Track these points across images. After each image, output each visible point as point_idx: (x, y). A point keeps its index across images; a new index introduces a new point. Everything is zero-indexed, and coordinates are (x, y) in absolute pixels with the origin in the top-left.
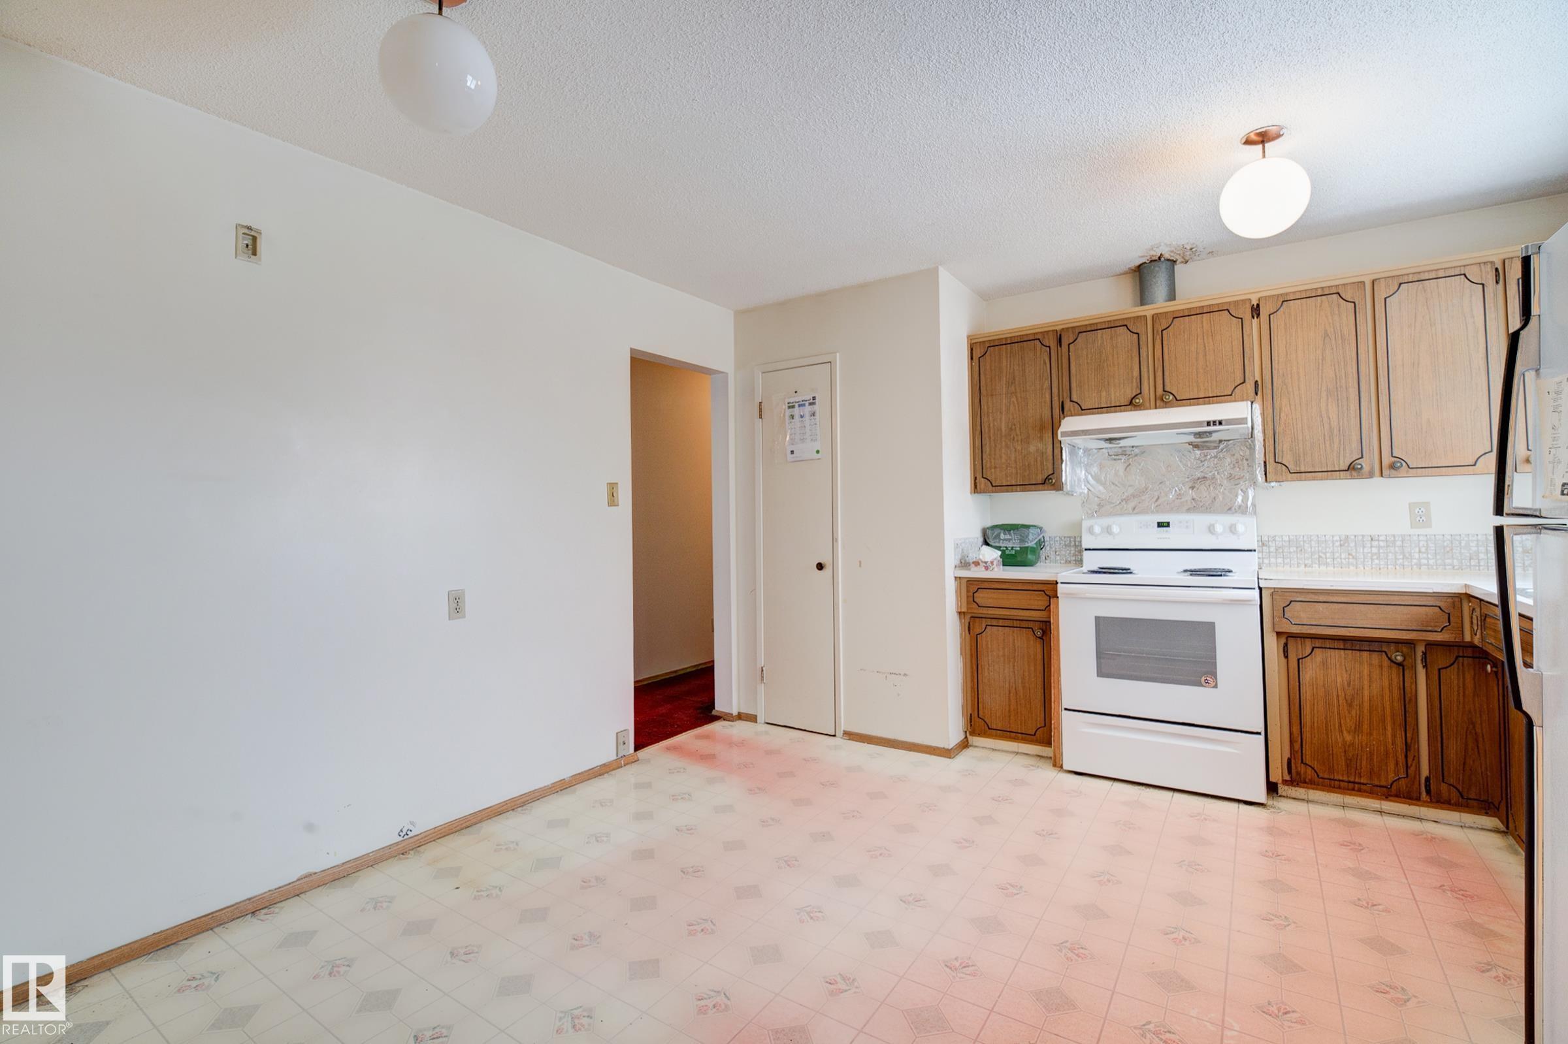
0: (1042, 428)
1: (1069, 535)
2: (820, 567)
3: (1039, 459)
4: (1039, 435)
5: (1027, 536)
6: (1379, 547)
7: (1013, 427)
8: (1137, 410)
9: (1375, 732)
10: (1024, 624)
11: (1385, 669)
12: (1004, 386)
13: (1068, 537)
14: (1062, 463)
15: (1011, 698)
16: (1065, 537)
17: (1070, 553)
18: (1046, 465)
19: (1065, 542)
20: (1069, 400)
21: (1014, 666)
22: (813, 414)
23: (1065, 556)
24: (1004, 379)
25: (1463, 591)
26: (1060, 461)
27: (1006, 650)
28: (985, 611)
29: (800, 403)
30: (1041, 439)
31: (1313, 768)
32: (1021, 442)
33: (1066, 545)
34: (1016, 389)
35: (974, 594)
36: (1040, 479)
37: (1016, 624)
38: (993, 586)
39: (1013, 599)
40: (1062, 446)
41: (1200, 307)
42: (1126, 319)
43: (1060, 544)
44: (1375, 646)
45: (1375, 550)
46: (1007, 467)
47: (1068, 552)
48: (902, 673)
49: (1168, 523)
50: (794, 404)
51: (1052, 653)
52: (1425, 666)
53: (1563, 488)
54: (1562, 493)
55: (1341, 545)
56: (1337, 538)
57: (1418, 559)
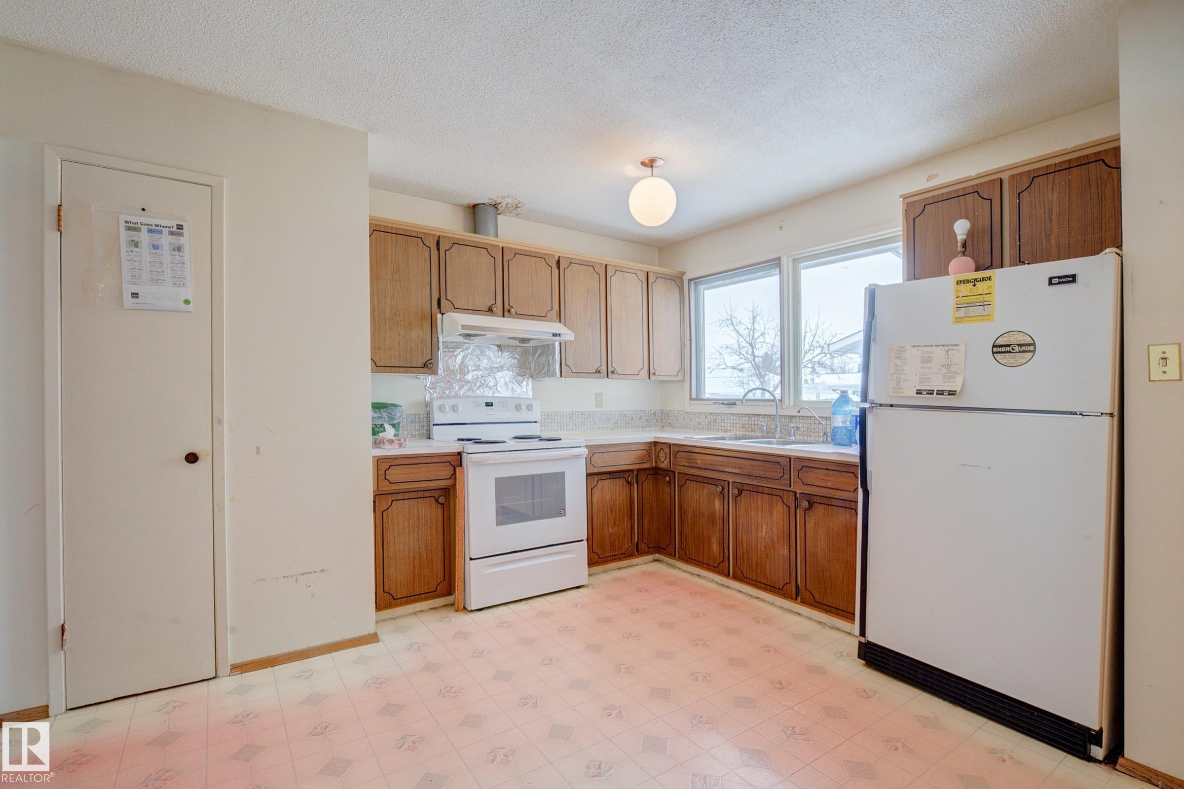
0: (422, 318)
1: (414, 413)
2: (192, 458)
3: (420, 345)
4: (420, 324)
5: (395, 415)
6: (585, 418)
7: (397, 313)
8: (493, 316)
9: (621, 524)
10: (427, 494)
11: (624, 487)
12: (389, 272)
13: (413, 415)
14: (438, 351)
15: (416, 564)
16: (411, 415)
17: (415, 428)
18: (426, 351)
19: (411, 418)
20: (445, 298)
21: (418, 534)
22: (179, 249)
23: (411, 431)
24: (389, 266)
25: (654, 440)
26: (437, 348)
27: (411, 521)
28: (396, 487)
29: (150, 227)
30: (422, 327)
31: (597, 554)
32: (404, 328)
33: (411, 422)
34: (400, 277)
35: (385, 471)
36: (420, 363)
37: (420, 494)
38: (404, 462)
39: (422, 473)
40: (439, 336)
41: (530, 251)
42: (487, 244)
43: (407, 421)
44: (617, 475)
45: (583, 420)
46: (391, 349)
47: (414, 427)
48: (318, 570)
49: (492, 403)
50: (139, 226)
51: (457, 514)
52: (637, 483)
53: (919, 392)
54: (917, 393)
55: (570, 417)
56: (568, 413)
57: (599, 425)
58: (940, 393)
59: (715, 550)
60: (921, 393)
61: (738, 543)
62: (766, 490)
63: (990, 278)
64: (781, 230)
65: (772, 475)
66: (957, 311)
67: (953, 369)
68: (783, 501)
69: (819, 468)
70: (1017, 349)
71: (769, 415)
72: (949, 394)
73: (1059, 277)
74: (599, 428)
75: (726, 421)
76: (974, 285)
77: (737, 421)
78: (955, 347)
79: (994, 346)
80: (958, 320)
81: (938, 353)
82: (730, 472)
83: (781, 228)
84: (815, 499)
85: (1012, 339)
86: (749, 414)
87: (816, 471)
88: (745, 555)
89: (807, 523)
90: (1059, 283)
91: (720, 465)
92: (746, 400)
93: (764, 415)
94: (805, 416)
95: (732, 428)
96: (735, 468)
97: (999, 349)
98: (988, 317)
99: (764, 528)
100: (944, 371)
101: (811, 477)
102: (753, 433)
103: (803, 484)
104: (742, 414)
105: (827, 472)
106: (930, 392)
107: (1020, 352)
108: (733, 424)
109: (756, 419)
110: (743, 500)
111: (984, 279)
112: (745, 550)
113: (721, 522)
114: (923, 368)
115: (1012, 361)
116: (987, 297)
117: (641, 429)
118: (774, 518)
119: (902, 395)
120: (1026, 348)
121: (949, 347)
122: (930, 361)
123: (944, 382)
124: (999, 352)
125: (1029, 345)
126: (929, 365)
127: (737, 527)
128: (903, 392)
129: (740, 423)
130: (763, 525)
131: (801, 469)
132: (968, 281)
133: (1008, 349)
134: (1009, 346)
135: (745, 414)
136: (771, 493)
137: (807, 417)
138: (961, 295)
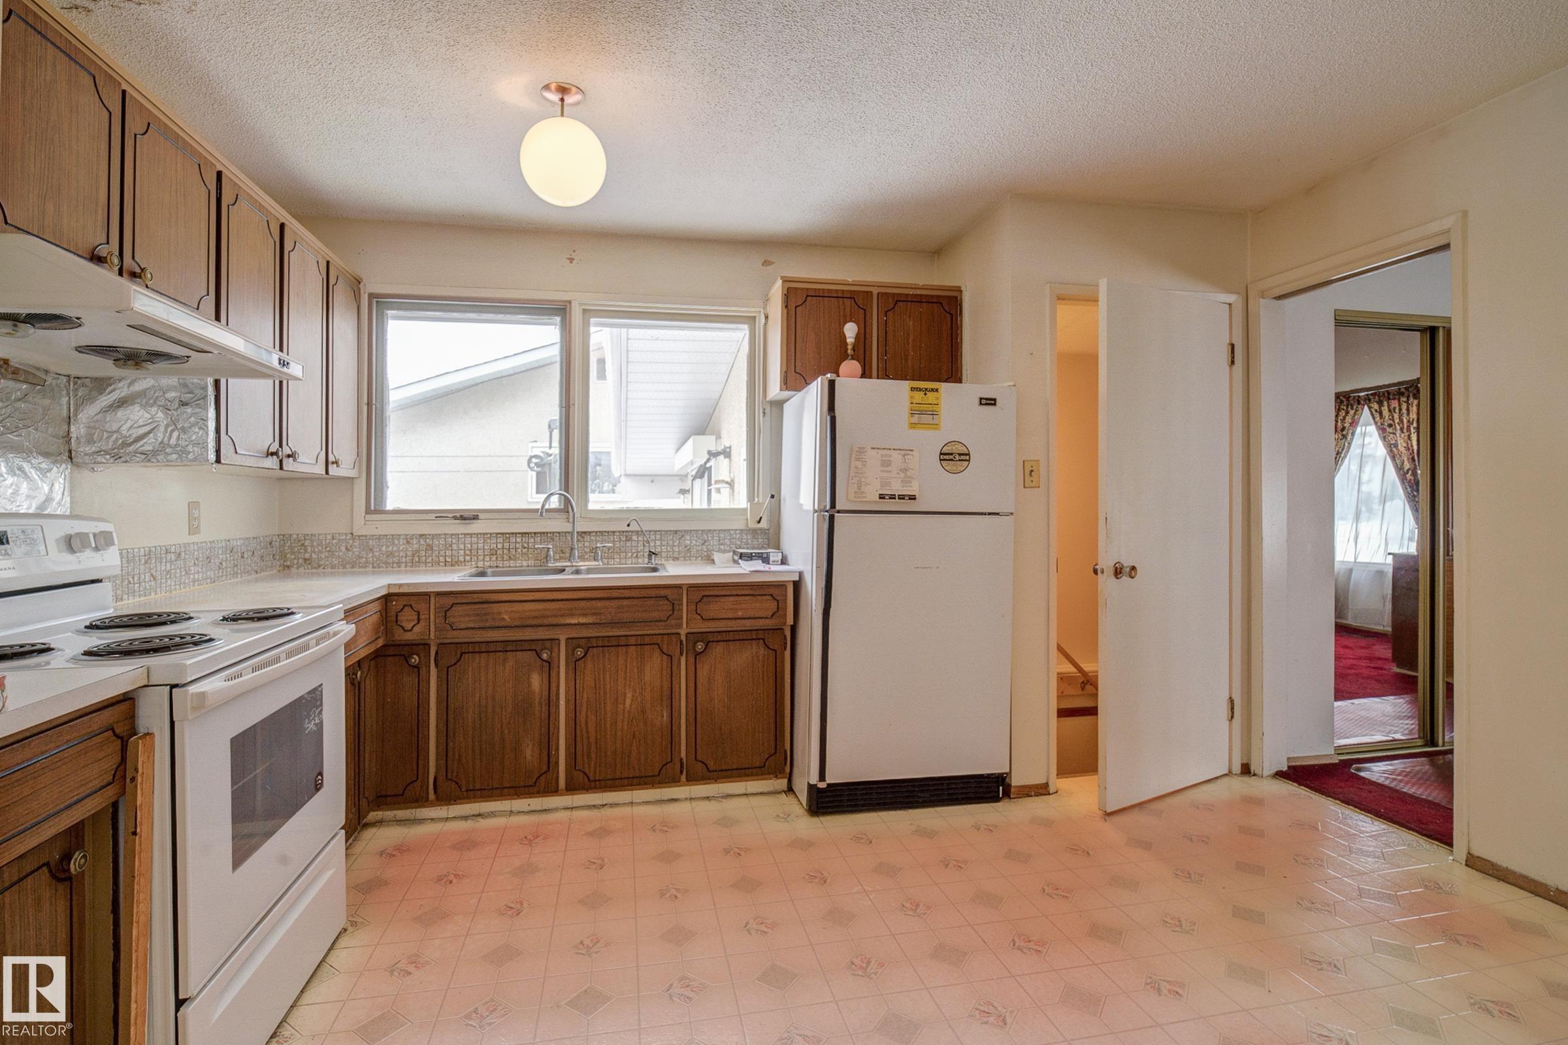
6: (171, 561)
42: (95, 63)
49: (6, 535)
53: (882, 497)
54: (880, 498)
55: (146, 562)
56: (142, 552)
57: (194, 574)
58: (902, 497)
59: (529, 757)
60: (884, 498)
61: (578, 733)
62: (632, 641)
63: (937, 390)
64: (571, 262)
65: (655, 615)
66: (912, 417)
67: (909, 474)
68: (661, 650)
69: (726, 596)
70: (957, 457)
71: (544, 533)
72: (910, 499)
73: (987, 399)
74: (194, 581)
75: (455, 547)
76: (925, 394)
77: (481, 546)
78: (910, 452)
79: (941, 454)
80: (913, 426)
81: (896, 457)
82: (575, 624)
83: (571, 260)
84: (711, 638)
85: (954, 448)
86: (506, 534)
87: (722, 599)
88: (593, 746)
89: (698, 671)
90: (986, 404)
91: (555, 616)
92: (548, 511)
93: (535, 533)
94: (605, 532)
95: (468, 558)
96: (585, 615)
97: (946, 457)
98: (936, 426)
99: (629, 695)
100: (902, 475)
101: (714, 609)
102: (512, 562)
103: (703, 619)
104: (491, 534)
105: (736, 598)
106: (892, 497)
107: (960, 460)
108: (471, 551)
109: (519, 540)
110: (590, 665)
111: (932, 390)
112: (592, 740)
113: (545, 709)
114: (882, 471)
115: (954, 468)
116: (935, 408)
117: (254, 576)
118: (646, 678)
119: (864, 500)
120: (963, 457)
121: (906, 452)
122: (890, 465)
123: (903, 487)
124: (944, 460)
125: (966, 455)
126: (889, 469)
127: (578, 708)
128: (865, 497)
129: (486, 547)
130: (627, 691)
131: (700, 601)
132: (920, 390)
133: (951, 457)
134: (952, 454)
135: (497, 534)
136: (642, 643)
137: (608, 532)
138: (915, 401)
